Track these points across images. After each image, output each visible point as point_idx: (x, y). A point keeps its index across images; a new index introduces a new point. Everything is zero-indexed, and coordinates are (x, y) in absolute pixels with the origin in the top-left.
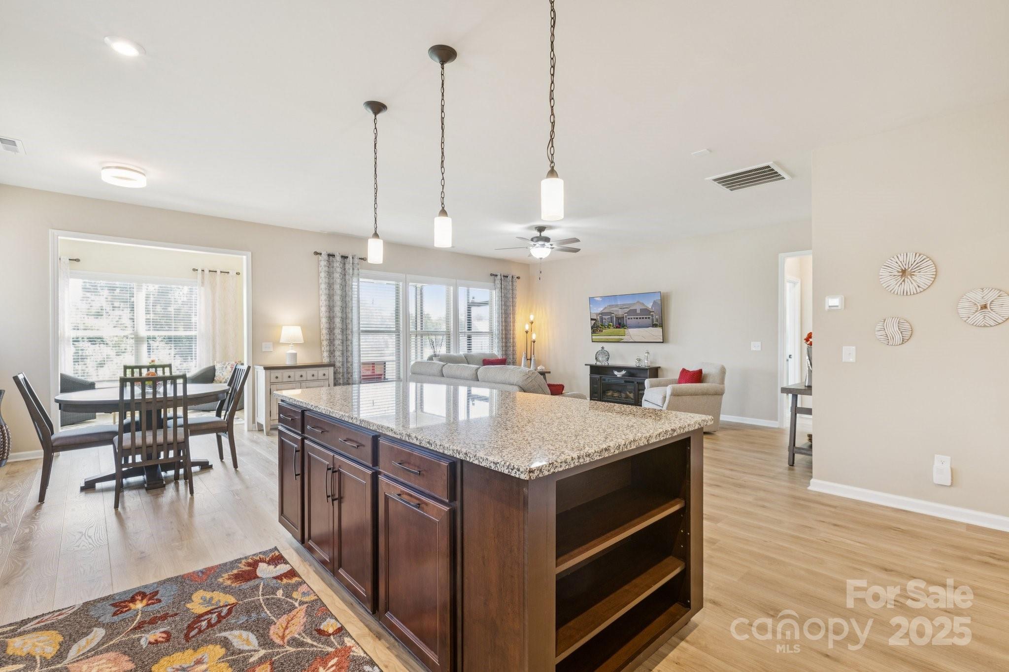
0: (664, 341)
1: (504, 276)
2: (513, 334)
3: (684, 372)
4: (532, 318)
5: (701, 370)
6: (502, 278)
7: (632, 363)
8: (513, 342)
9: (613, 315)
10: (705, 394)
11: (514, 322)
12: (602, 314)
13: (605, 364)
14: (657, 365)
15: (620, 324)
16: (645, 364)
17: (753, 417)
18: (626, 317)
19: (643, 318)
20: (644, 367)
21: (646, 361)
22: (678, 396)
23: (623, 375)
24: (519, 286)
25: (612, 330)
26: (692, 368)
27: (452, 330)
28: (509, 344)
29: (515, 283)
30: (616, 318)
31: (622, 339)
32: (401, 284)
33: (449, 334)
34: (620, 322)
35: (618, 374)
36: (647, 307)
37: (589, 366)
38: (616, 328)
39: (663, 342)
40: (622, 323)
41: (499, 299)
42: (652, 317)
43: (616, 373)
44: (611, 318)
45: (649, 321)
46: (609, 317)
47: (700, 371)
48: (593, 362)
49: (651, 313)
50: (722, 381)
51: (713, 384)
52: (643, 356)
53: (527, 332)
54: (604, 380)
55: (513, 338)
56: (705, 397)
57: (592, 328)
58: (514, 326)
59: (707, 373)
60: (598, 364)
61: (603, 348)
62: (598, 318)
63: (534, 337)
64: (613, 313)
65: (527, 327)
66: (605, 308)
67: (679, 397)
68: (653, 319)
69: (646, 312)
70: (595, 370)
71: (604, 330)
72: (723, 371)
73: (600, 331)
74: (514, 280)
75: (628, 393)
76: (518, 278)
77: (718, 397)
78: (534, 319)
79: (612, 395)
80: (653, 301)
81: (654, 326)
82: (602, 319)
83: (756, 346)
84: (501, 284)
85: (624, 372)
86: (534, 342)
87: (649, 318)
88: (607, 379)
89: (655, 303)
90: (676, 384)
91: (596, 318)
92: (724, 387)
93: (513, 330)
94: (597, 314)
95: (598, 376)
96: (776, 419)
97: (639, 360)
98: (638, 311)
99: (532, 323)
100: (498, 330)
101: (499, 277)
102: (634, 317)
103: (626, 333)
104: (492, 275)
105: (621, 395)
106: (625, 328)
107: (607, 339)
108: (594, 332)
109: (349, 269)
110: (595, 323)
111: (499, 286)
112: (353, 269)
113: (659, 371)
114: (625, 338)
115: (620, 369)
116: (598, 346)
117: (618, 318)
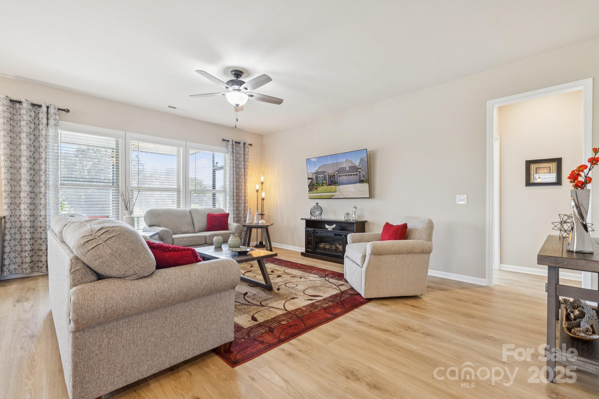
0: (371, 195)
1: (236, 142)
2: (245, 193)
3: (388, 226)
4: (262, 179)
5: (406, 224)
6: (234, 143)
7: (342, 218)
8: (245, 199)
9: (326, 173)
10: (410, 252)
11: (245, 182)
12: (317, 173)
13: (318, 218)
14: (364, 220)
15: (332, 182)
16: (353, 218)
17: (459, 273)
18: (337, 175)
19: (351, 175)
20: (352, 221)
21: (354, 216)
22: (380, 254)
23: (333, 229)
24: (251, 153)
25: (325, 187)
26: (397, 222)
27: (181, 187)
28: (241, 201)
29: (247, 149)
30: (329, 176)
31: (334, 196)
32: (120, 140)
33: (179, 191)
34: (332, 179)
35: (329, 228)
36: (354, 164)
37: (305, 221)
38: (329, 185)
39: (369, 198)
40: (334, 181)
41: (231, 161)
42: (360, 173)
43: (327, 226)
44: (325, 176)
45: (356, 178)
46: (323, 175)
47: (405, 226)
48: (308, 217)
49: (359, 170)
50: (429, 238)
51: (420, 241)
52: (351, 210)
53: (257, 191)
54: (317, 233)
55: (245, 196)
56: (410, 256)
57: (309, 186)
58: (245, 186)
59: (412, 227)
60: (313, 218)
61: (317, 204)
62: (314, 177)
63: (263, 195)
64: (326, 172)
65: (258, 187)
66: (320, 167)
67: (381, 257)
68: (360, 176)
69: (354, 169)
70: (309, 223)
71: (318, 188)
72: (430, 226)
73: (315, 189)
74: (246, 146)
75: (338, 245)
76: (251, 145)
77: (425, 256)
78: (264, 179)
79: (324, 246)
80: (360, 159)
81: (362, 181)
82: (317, 177)
83: (461, 200)
84: (233, 148)
85: (334, 226)
86: (263, 199)
87: (357, 175)
88: (320, 232)
89: (362, 160)
90: (378, 240)
91: (312, 177)
92: (431, 244)
93: (245, 189)
94: (313, 174)
95: (311, 230)
96: (484, 277)
97: (348, 214)
98: (348, 169)
99: (262, 183)
100: (230, 188)
101: (230, 142)
102: (344, 174)
103: (337, 189)
104: (223, 140)
105: (332, 247)
106: (336, 185)
107: (321, 196)
108: (310, 190)
109: (43, 118)
110: (311, 182)
111: (231, 150)
112: (48, 119)
113: (366, 225)
114: (337, 195)
115: (330, 223)
116: (313, 203)
117: (330, 177)
